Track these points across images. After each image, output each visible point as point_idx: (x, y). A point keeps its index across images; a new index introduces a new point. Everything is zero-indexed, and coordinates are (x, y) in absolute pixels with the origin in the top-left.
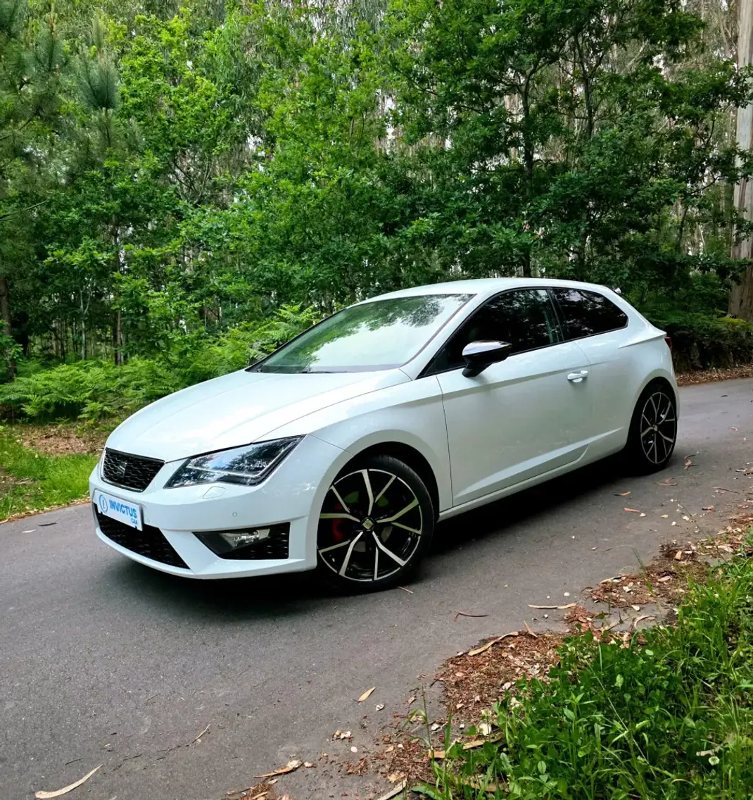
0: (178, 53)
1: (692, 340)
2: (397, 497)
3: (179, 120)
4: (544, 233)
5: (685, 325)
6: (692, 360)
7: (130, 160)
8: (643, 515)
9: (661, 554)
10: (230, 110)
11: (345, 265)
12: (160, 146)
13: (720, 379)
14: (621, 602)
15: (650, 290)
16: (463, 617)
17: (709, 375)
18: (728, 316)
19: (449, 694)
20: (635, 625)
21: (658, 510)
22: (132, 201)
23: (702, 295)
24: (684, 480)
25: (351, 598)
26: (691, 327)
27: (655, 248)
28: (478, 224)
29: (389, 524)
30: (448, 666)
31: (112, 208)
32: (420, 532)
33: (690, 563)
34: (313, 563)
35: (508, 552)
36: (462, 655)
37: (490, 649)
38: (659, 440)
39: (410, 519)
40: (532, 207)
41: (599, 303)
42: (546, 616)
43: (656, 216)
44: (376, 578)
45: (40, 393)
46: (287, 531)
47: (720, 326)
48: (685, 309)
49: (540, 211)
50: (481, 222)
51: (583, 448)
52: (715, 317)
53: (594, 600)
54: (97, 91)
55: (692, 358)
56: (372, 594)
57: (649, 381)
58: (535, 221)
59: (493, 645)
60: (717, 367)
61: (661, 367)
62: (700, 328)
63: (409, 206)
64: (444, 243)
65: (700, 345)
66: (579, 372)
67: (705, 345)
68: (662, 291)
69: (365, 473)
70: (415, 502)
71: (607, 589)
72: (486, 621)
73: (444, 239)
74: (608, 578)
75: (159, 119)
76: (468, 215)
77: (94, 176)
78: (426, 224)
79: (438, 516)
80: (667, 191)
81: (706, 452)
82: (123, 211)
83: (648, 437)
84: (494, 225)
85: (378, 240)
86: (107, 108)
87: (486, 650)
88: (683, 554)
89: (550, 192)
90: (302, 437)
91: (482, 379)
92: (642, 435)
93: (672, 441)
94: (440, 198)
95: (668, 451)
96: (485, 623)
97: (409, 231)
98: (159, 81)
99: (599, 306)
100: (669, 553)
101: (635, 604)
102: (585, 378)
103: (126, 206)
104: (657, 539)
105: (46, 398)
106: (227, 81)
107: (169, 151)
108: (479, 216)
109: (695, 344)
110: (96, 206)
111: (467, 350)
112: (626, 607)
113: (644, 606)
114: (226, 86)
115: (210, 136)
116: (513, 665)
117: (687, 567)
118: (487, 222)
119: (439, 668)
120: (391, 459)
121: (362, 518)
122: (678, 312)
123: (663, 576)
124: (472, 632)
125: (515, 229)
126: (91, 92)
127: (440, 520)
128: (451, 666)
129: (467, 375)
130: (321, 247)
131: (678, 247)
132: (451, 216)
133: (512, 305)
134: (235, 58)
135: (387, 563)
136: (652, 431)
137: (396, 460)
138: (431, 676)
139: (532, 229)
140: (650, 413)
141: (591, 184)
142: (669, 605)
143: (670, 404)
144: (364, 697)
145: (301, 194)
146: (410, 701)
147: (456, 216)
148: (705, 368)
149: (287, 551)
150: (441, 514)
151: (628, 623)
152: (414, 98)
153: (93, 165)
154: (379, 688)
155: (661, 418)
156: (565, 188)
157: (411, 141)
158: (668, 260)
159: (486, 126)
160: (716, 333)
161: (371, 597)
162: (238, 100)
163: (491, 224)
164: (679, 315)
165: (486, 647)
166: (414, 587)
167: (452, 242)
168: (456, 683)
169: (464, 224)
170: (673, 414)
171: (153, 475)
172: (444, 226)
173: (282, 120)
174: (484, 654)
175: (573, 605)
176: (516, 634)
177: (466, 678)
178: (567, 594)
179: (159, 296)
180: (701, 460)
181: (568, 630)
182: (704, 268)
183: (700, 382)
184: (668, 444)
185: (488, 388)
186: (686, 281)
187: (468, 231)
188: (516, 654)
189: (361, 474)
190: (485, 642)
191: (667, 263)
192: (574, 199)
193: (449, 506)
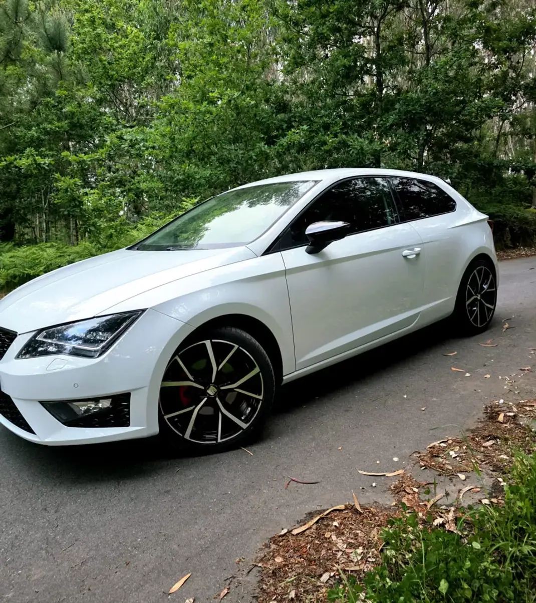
0: (116, 10)
1: (506, 225)
2: (240, 365)
3: (116, 61)
4: (390, 142)
5: (500, 214)
6: (505, 241)
7: (77, 91)
8: (468, 375)
9: (485, 415)
10: (154, 52)
11: (235, 167)
12: (102, 81)
13: (527, 256)
14: (447, 469)
15: (473, 188)
16: (293, 484)
17: (518, 252)
18: (533, 207)
19: (264, 586)
20: (461, 497)
21: (481, 370)
22: (78, 122)
23: (512, 192)
24: (504, 342)
25: (196, 459)
26: (504, 216)
27: (477, 155)
28: (339, 135)
29: (232, 390)
30: (270, 547)
31: (62, 127)
32: (261, 397)
33: (512, 425)
34: (155, 429)
35: (347, 411)
36: (285, 534)
37: (314, 527)
38: (482, 307)
39: (252, 385)
40: (382, 122)
41: (434, 193)
42: (374, 485)
43: (478, 132)
44: (219, 440)
45: (6, 267)
46: (128, 401)
47: (527, 215)
48: (500, 202)
49: (388, 124)
50: (341, 134)
51: (416, 315)
52: (522, 208)
53: (422, 467)
54: (52, 38)
55: (505, 239)
56: (215, 455)
57: (474, 256)
58: (385, 132)
59: (317, 522)
60: (524, 246)
61: (483, 245)
62: (511, 217)
63: (286, 122)
64: (312, 150)
65: (512, 230)
66: (413, 249)
67: (515, 230)
68: (482, 189)
69: (208, 343)
70: (257, 370)
71: (435, 454)
72: (316, 489)
73: (312, 147)
74: (436, 440)
75: (101, 60)
76: (332, 129)
77: (48, 102)
78: (297, 135)
79: (282, 379)
80: (488, 107)
81: (520, 316)
82: (71, 129)
83: (473, 304)
84: (352, 136)
85: (260, 148)
86: (60, 51)
87: (310, 528)
88: (505, 416)
89: (396, 109)
90: (143, 311)
91: (324, 255)
92: (468, 303)
93: (492, 307)
94: (310, 116)
95: (489, 317)
96: (316, 491)
97: (284, 141)
98: (99, 31)
99: (434, 195)
100: (492, 415)
101: (461, 472)
102: (418, 255)
103: (73, 126)
104: (481, 399)
105: (11, 272)
106: (151, 30)
107: (108, 85)
108: (341, 129)
109: (508, 229)
110: (50, 126)
111: (311, 230)
112: (452, 476)
113: (469, 474)
114: (150, 34)
115: (139, 74)
116: (335, 549)
117: (510, 430)
118: (346, 134)
119: (261, 549)
120: (233, 330)
121: (207, 384)
122: (495, 204)
123: (488, 441)
124: (300, 504)
125: (368, 139)
126: (47, 39)
127: (284, 382)
128: (273, 546)
129: (310, 252)
130: (216, 153)
131: (494, 154)
132: (318, 129)
133: (365, 193)
134: (157, 12)
135: (229, 426)
136: (476, 299)
137: (239, 331)
138: (251, 559)
139: (380, 139)
140: (474, 283)
141: (427, 103)
142: (494, 473)
143: (491, 276)
144: (177, 586)
145: (200, 112)
146: (222, 594)
147: (322, 129)
148: (515, 247)
149: (128, 419)
150: (284, 378)
151: (454, 495)
152: (291, 39)
153: (49, 94)
154: (195, 573)
155: (484, 289)
156: (408, 105)
157: (288, 72)
158: (488, 164)
159: (345, 58)
160: (525, 221)
161: (214, 458)
162: (159, 46)
163: (349, 135)
164: (496, 206)
165: (311, 523)
166: (255, 448)
167: (319, 149)
168: (273, 572)
169: (328, 135)
170: (494, 285)
171: (9, 346)
172: (313, 137)
173: (186, 54)
174: (308, 532)
175: (401, 472)
176: (342, 507)
177: (285, 565)
178: (396, 459)
179: (94, 193)
180: (516, 323)
181: (394, 504)
182: (516, 170)
183: (511, 258)
184: (489, 309)
185: (330, 263)
186: (502, 181)
187: (330, 140)
188: (340, 534)
189: (204, 344)
190: (311, 515)
191: (487, 166)
192: (414, 114)
193: (292, 370)
